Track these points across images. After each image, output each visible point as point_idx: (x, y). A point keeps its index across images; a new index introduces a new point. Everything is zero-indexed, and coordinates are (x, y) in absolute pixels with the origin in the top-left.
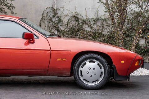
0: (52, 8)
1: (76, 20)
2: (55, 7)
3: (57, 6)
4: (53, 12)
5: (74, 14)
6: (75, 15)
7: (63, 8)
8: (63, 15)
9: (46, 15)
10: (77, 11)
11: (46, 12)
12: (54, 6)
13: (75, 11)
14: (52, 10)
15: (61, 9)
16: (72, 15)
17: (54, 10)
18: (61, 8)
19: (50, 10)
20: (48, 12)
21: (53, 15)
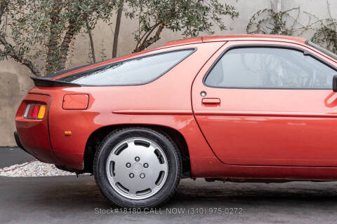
0: (272, 10)
1: (331, 37)
2: (279, 9)
3: (282, 7)
4: (273, 21)
5: (325, 24)
6: (329, 27)
7: (297, 11)
8: (297, 27)
9: (256, 29)
10: (334, 17)
11: (257, 21)
12: (277, 5)
13: (329, 17)
14: (270, 17)
15: (293, 14)
16: (320, 27)
17: (275, 17)
18: (293, 11)
19: (265, 16)
20: (260, 22)
21: (273, 27)
